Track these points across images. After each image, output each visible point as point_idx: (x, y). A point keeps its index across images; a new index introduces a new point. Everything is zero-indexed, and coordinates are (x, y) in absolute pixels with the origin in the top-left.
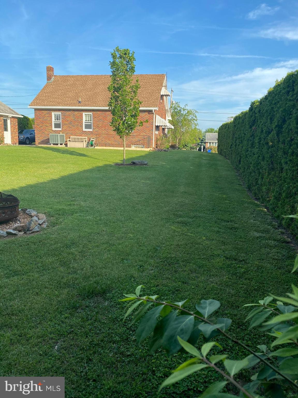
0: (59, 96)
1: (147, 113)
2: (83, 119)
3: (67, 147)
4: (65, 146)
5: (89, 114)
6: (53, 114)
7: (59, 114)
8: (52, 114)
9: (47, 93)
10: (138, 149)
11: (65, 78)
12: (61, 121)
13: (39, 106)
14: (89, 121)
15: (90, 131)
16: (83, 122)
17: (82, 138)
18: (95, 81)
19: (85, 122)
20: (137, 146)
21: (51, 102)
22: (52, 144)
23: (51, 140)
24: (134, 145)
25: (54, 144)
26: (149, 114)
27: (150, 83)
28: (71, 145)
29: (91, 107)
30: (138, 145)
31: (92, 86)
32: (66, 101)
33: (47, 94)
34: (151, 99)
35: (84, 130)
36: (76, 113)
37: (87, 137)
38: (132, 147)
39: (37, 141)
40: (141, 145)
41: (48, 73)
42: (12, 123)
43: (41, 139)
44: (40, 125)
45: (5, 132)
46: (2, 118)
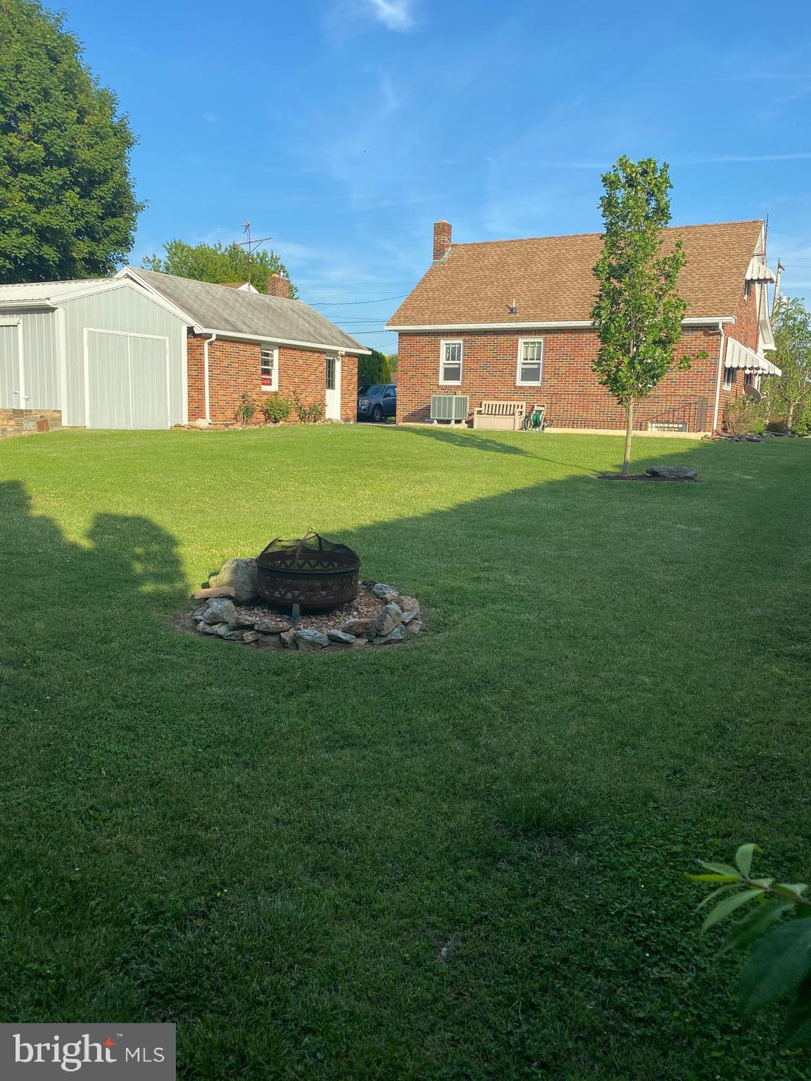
0: (461, 298)
1: (702, 333)
2: (519, 356)
3: (472, 428)
4: (467, 425)
5: (535, 341)
6: (443, 343)
7: (458, 344)
8: (441, 345)
9: (432, 290)
10: (668, 434)
11: (477, 250)
12: (461, 362)
13: (411, 324)
14: (534, 359)
15: (534, 387)
16: (518, 363)
17: (511, 406)
18: (557, 252)
19: (523, 364)
20: (666, 425)
21: (439, 312)
22: (436, 421)
23: (434, 412)
24: (657, 422)
25: (440, 422)
26: (706, 334)
27: (715, 249)
28: (483, 423)
29: (541, 323)
30: (668, 422)
31: (547, 267)
32: (477, 310)
33: (431, 293)
34: (715, 292)
35: (519, 383)
36: (502, 338)
37: (525, 402)
38: (650, 429)
39: (401, 412)
40: (676, 423)
41: (438, 239)
42: (346, 368)
43: (411, 409)
44: (410, 374)
45: (328, 391)
46: (324, 357)
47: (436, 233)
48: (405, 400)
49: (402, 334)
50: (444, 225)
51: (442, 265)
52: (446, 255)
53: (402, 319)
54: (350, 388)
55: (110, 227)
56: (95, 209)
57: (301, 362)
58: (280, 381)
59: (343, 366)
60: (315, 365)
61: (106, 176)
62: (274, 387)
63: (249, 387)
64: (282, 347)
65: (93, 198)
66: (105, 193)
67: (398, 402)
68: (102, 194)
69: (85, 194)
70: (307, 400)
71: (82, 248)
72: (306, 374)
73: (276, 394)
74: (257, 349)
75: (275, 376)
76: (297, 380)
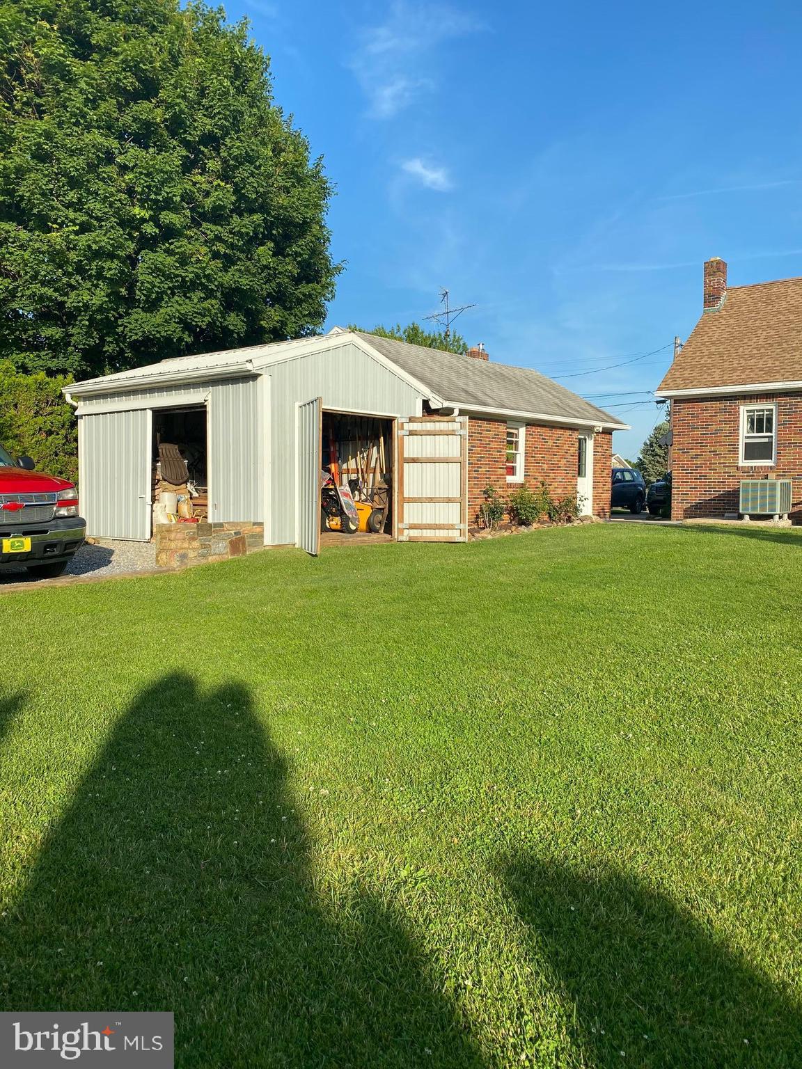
4: (790, 521)
6: (743, 409)
7: (768, 410)
8: (740, 413)
9: (713, 343)
11: (766, 292)
12: (773, 434)
22: (747, 517)
23: (745, 503)
25: (753, 517)
32: (795, 362)
33: (714, 347)
41: (710, 281)
42: (599, 449)
43: (695, 498)
44: (693, 452)
45: (579, 478)
46: (576, 435)
47: (707, 274)
48: (685, 488)
49: (678, 400)
50: (718, 263)
51: (717, 313)
52: (722, 301)
53: (679, 381)
54: (604, 474)
55: (304, 295)
56: (290, 268)
57: (550, 442)
58: (527, 469)
59: (596, 446)
60: (566, 447)
61: (304, 227)
62: (519, 478)
63: (493, 478)
64: (530, 423)
65: (289, 255)
66: (302, 249)
67: (674, 491)
68: (299, 250)
69: (279, 252)
70: (557, 492)
71: (272, 316)
72: (556, 458)
73: (522, 486)
74: (502, 428)
75: (520, 463)
76: (545, 467)
